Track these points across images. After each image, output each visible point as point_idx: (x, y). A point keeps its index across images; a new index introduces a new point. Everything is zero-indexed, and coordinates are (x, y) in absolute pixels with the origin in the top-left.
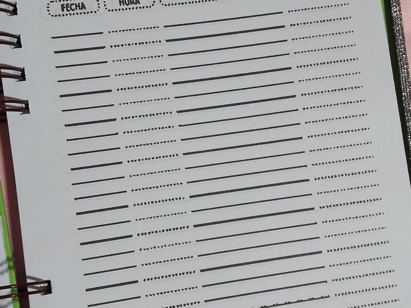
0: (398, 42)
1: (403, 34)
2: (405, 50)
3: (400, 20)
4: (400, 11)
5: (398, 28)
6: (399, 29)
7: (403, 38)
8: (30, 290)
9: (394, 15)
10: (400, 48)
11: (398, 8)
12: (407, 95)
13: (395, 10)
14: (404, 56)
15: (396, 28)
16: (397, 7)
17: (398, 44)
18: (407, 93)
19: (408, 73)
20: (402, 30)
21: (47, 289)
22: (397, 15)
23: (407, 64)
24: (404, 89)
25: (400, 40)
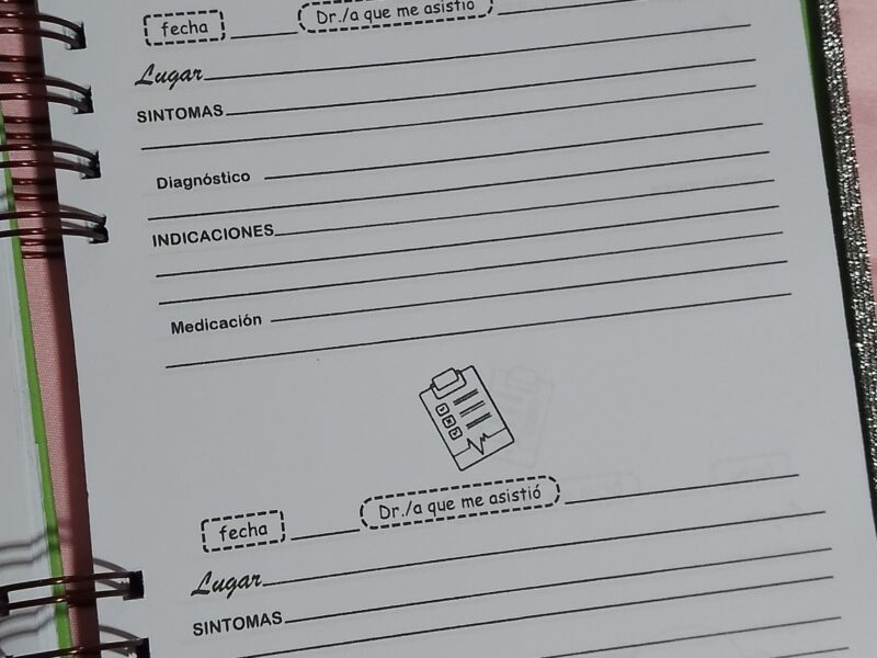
0: (835, 110)
1: (846, 95)
2: (849, 125)
4: (840, 46)
5: (835, 82)
6: (839, 83)
7: (846, 100)
8: (99, 587)
9: (829, 54)
10: (840, 122)
11: (837, 41)
12: (852, 216)
13: (830, 45)
14: (847, 137)
15: (832, 80)
16: (834, 39)
17: (836, 114)
18: (852, 212)
19: (855, 171)
20: (845, 85)
21: (134, 587)
22: (834, 55)
23: (853, 154)
24: (846, 204)
25: (841, 105)
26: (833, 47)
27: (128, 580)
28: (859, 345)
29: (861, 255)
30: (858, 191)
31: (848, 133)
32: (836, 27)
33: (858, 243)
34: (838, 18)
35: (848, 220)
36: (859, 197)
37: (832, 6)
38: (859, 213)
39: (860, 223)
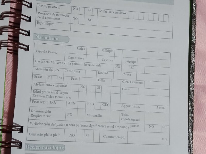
0: (192, 52)
1: (195, 49)
2: (195, 56)
3: (195, 43)
4: (195, 39)
7: (195, 51)
9: (193, 40)
10: (193, 55)
12: (192, 76)
13: (193, 38)
15: (192, 46)
16: (194, 37)
18: (192, 75)
19: (194, 66)
20: (195, 47)
21: (21, 130)
22: (194, 41)
23: (194, 62)
24: (191, 73)
25: (193, 51)
26: (194, 39)
27: (20, 128)
28: (190, 104)
29: (193, 84)
30: (194, 70)
31: (194, 58)
32: (195, 35)
33: (193, 82)
34: (196, 33)
36: (194, 72)
37: (195, 30)
38: (194, 75)
39: (194, 77)
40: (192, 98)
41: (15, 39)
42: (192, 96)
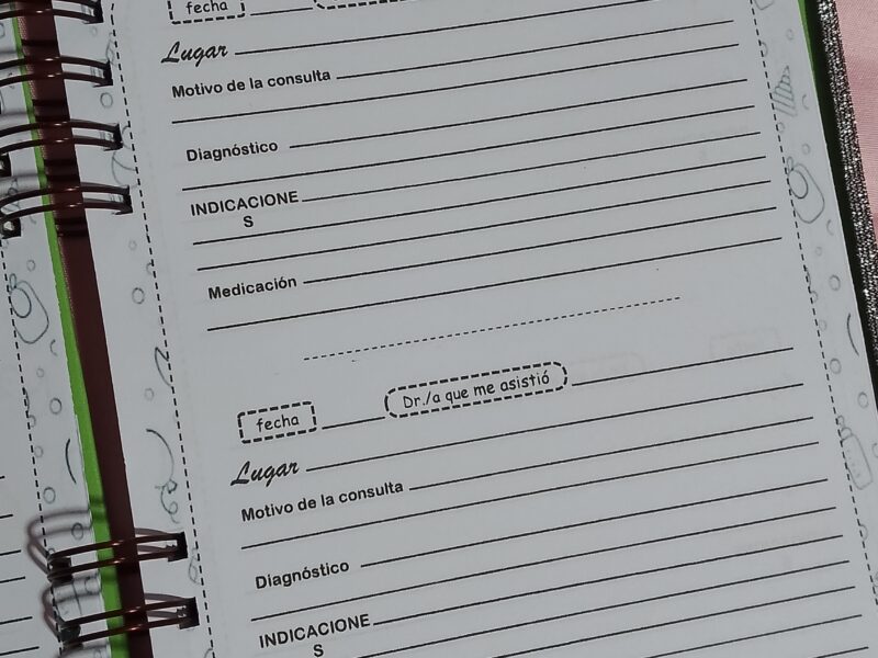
0: (833, 70)
1: (841, 54)
2: (846, 84)
3: (836, 28)
4: (834, 10)
5: (831, 44)
6: (834, 45)
7: (842, 60)
9: (825, 18)
10: (837, 81)
11: (830, 5)
12: (853, 169)
13: (825, 8)
14: (845, 95)
15: (828, 42)
17: (833, 74)
18: (852, 165)
19: (853, 128)
20: (840, 46)
22: (829, 19)
23: (851, 111)
24: (846, 158)
25: (837, 65)
26: (827, 11)
28: (866, 291)
29: (863, 206)
30: (856, 146)
31: (845, 91)
33: (860, 195)
35: (849, 174)
36: (859, 152)
38: (860, 167)
39: (861, 175)
40: (870, 267)
41: (61, 172)
42: (869, 258)
